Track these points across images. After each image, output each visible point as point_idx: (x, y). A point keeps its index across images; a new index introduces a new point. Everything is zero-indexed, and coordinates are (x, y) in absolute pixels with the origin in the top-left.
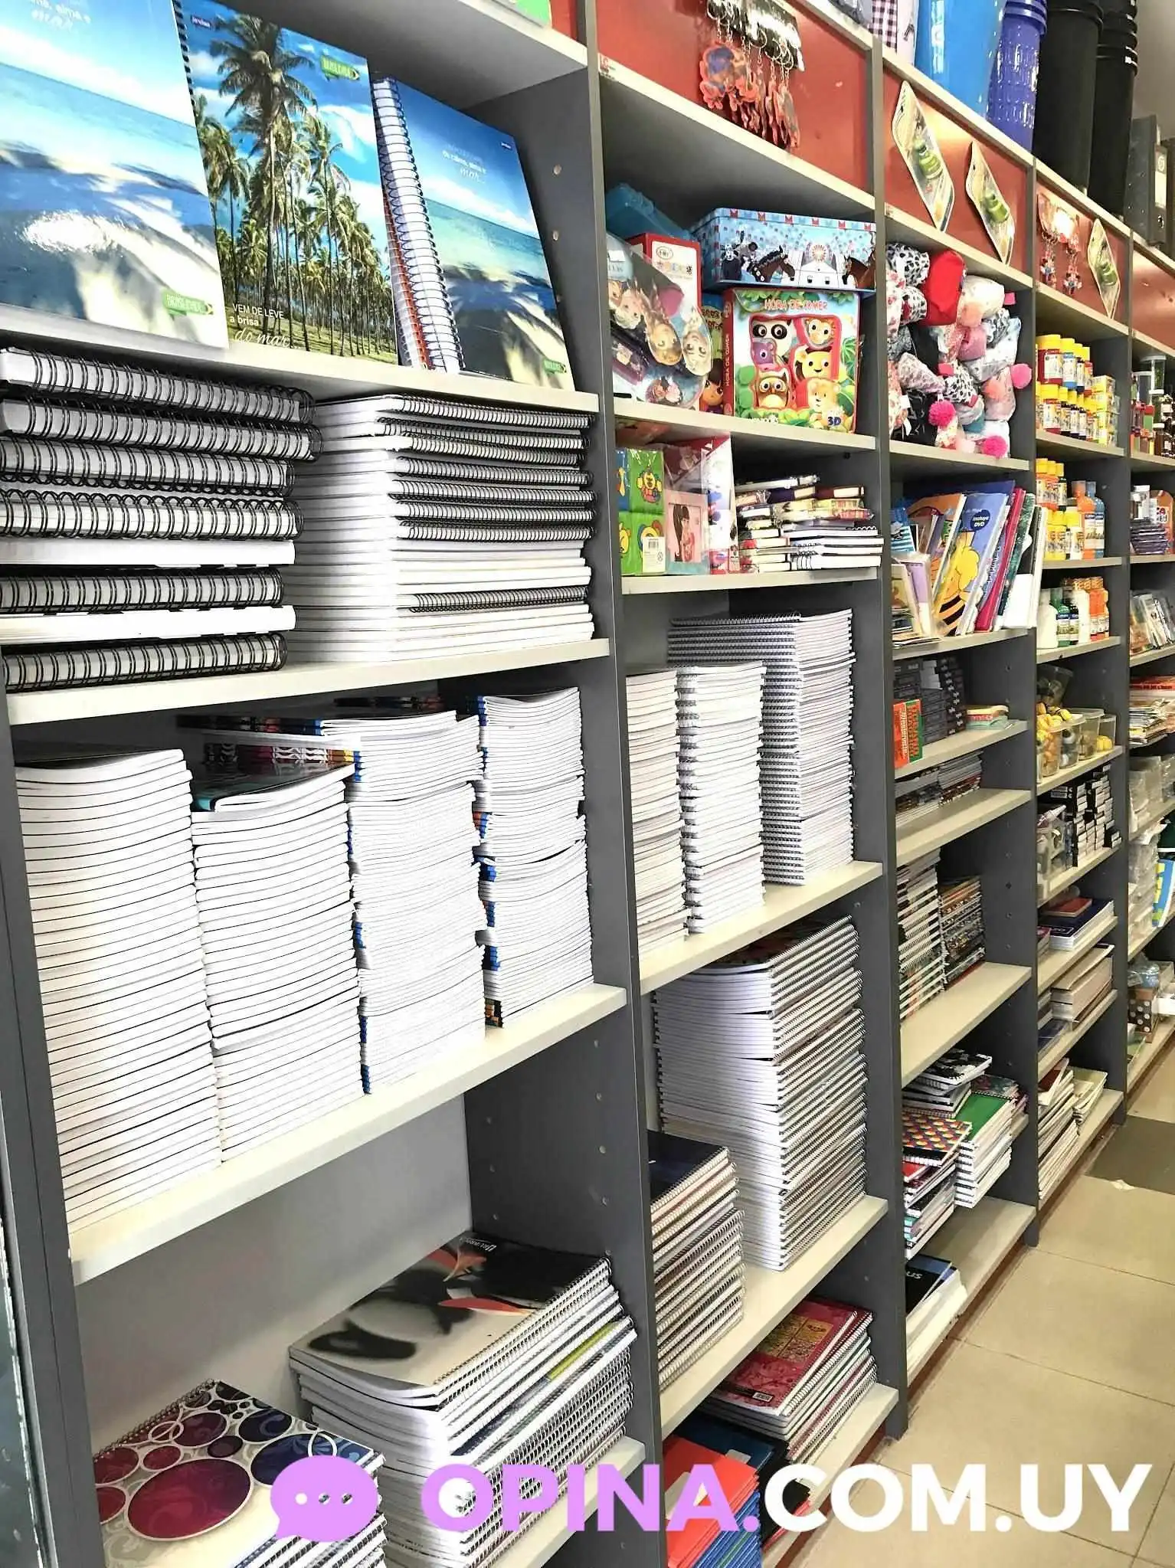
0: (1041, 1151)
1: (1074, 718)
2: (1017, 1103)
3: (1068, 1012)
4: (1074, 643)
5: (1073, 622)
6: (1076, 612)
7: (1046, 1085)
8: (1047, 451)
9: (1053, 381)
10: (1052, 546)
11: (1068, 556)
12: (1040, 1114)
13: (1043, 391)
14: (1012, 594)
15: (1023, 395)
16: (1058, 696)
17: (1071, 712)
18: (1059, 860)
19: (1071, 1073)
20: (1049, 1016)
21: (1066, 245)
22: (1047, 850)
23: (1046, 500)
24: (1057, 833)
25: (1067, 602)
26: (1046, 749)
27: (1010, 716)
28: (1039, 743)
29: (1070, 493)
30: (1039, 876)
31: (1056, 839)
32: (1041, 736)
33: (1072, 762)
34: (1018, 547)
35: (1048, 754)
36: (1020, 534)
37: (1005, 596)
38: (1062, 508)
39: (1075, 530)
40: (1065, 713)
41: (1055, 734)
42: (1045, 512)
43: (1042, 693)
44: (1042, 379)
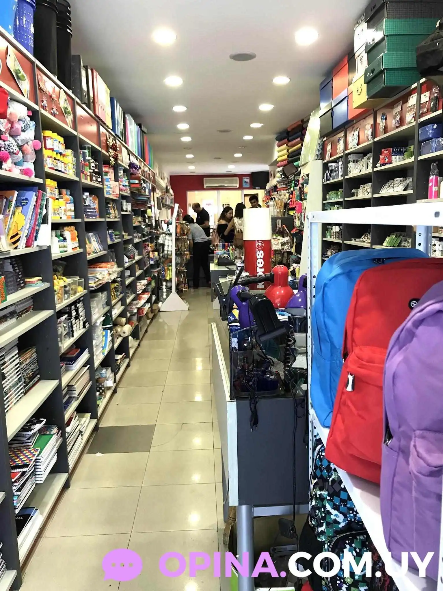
0: (68, 450)
1: (69, 280)
2: (57, 434)
3: (75, 394)
4: (66, 251)
5: (65, 244)
6: (66, 239)
7: (68, 424)
8: (49, 176)
9: (50, 149)
10: (55, 214)
11: (61, 218)
12: (67, 435)
13: (46, 153)
14: (40, 232)
15: (38, 153)
16: (61, 272)
17: (67, 278)
18: (67, 336)
19: (78, 416)
20: (67, 397)
21: (51, 96)
22: (62, 332)
23: (51, 195)
24: (65, 325)
25: (62, 235)
26: (58, 293)
27: (43, 281)
28: (55, 291)
29: (60, 193)
30: (60, 344)
31: (65, 328)
32: (56, 288)
33: (69, 297)
34: (41, 213)
35: (59, 295)
36: (41, 208)
37: (37, 233)
38: (57, 199)
39: (63, 208)
40: (65, 278)
41: (61, 287)
42: (51, 201)
43: (55, 271)
44: (45, 147)
